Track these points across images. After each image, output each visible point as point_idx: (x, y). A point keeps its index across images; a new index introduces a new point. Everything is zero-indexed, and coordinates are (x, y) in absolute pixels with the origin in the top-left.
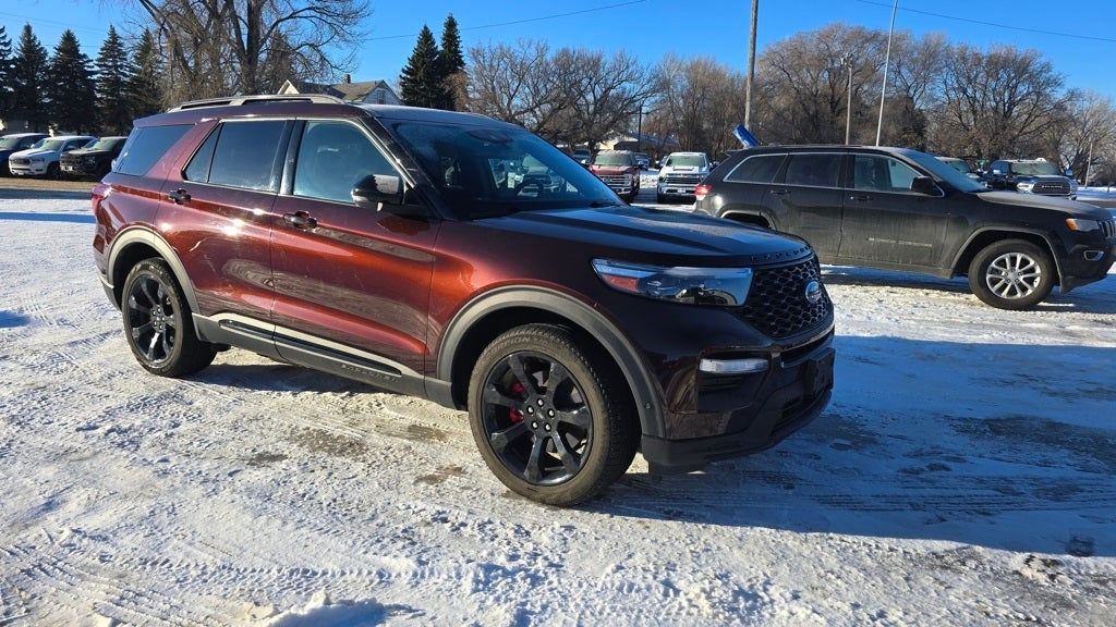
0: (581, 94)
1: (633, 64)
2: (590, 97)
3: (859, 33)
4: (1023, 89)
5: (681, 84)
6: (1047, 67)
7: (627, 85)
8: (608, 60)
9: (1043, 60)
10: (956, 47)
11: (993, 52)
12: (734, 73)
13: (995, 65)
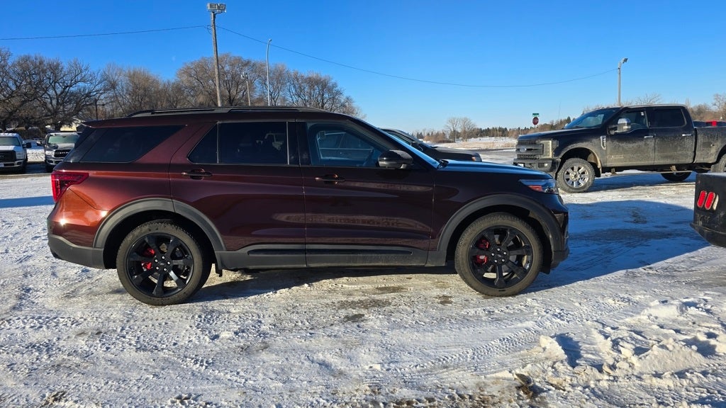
0: (46, 91)
1: (86, 70)
2: (51, 92)
3: (239, 60)
4: (326, 96)
5: (123, 82)
6: (335, 85)
7: (81, 84)
8: (65, 66)
9: (333, 81)
10: (292, 72)
11: (310, 76)
12: (165, 80)
13: (313, 82)
